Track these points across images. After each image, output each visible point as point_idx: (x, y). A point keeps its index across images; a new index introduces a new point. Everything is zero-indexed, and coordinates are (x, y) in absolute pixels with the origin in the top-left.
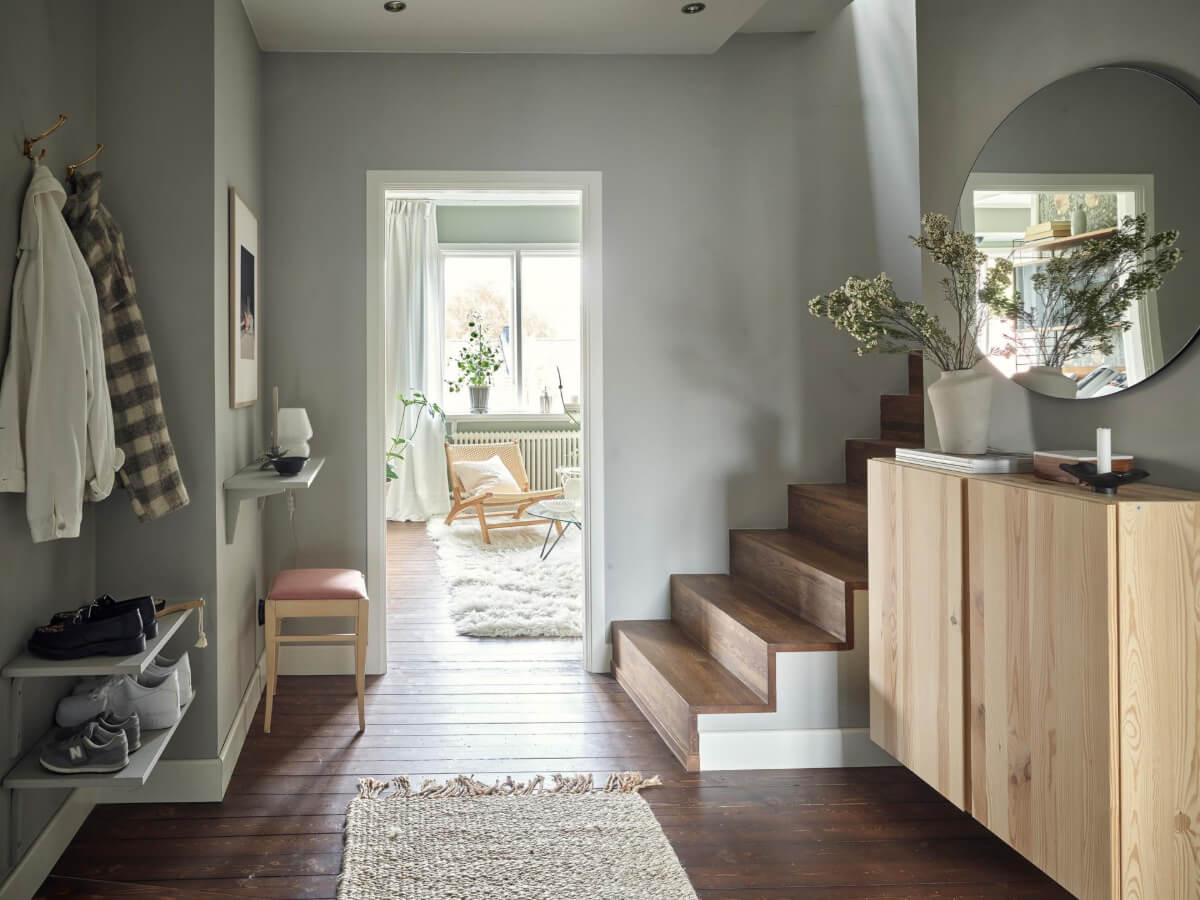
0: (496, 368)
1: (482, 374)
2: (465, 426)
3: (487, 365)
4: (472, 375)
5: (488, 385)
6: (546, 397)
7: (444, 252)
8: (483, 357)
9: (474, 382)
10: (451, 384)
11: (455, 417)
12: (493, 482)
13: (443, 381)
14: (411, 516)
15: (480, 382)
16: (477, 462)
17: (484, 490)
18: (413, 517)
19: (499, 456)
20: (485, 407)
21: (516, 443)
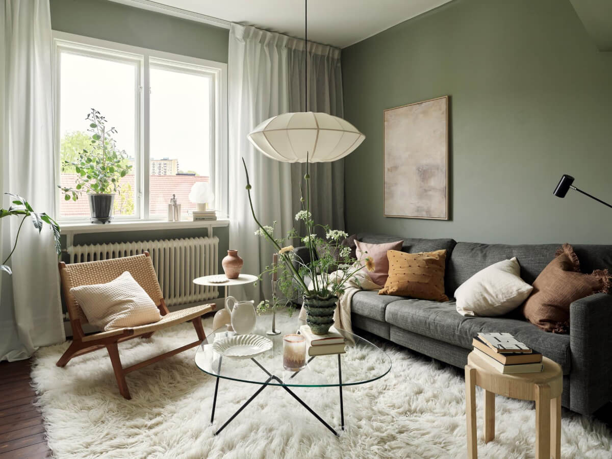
0: (123, 174)
1: (105, 181)
2: (83, 238)
3: (111, 170)
4: (94, 181)
5: (113, 192)
6: (175, 205)
7: (60, 43)
8: (108, 161)
9: (95, 190)
10: (66, 190)
11: (70, 230)
12: (127, 308)
13: (57, 187)
14: (7, 356)
15: (103, 190)
16: (104, 285)
17: (117, 320)
18: (9, 358)
19: (130, 272)
20: (108, 216)
21: (147, 255)
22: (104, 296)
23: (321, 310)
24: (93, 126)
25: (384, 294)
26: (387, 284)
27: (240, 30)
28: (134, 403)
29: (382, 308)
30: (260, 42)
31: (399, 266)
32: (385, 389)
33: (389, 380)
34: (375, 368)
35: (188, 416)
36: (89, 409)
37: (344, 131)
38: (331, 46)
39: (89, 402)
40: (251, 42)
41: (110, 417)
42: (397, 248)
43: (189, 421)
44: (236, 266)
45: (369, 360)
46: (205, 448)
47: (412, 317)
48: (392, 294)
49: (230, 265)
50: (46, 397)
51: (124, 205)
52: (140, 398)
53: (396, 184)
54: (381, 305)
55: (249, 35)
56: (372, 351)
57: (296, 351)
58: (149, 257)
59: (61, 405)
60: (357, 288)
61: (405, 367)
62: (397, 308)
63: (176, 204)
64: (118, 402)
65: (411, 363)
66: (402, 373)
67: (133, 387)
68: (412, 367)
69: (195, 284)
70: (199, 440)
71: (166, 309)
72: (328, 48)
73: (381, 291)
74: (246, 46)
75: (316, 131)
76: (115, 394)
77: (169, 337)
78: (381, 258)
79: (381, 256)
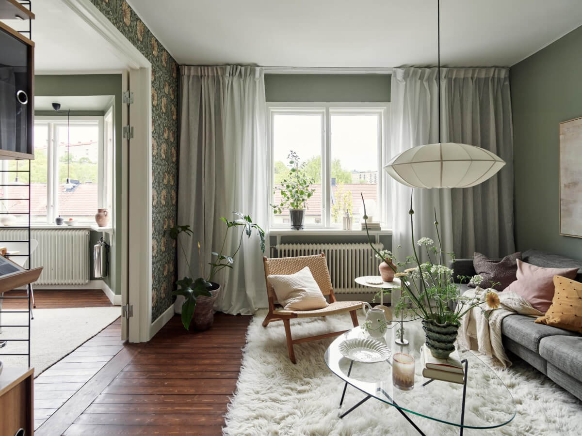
0: (309, 195)
1: (298, 200)
3: (302, 193)
4: (291, 201)
5: (304, 208)
7: (272, 109)
8: (301, 187)
9: (293, 206)
10: (275, 207)
11: (279, 233)
12: (300, 296)
13: (269, 205)
14: (241, 311)
15: (297, 206)
16: (288, 276)
17: (292, 303)
18: (242, 312)
19: (310, 268)
20: (301, 225)
21: (323, 255)
22: (287, 284)
23: (438, 335)
24: (292, 162)
25: (543, 323)
26: (549, 313)
27: (400, 73)
28: (297, 368)
29: (535, 338)
30: (420, 79)
31: (566, 295)
32: (527, 431)
33: (536, 422)
34: (522, 402)
35: (326, 393)
36: (269, 363)
37: (472, 160)
38: (496, 67)
39: (270, 358)
40: (411, 81)
41: (278, 374)
42: (567, 275)
43: (326, 397)
44: (390, 272)
45: (518, 391)
46: (328, 427)
47: (572, 360)
48: (552, 325)
49: (385, 271)
50: (248, 346)
51: (347, 206)
52: (302, 365)
53: (575, 201)
54: (535, 335)
55: (409, 75)
56: (525, 382)
57: (402, 372)
58: (324, 257)
59: (253, 355)
60: (510, 311)
61: (564, 412)
62: (553, 344)
63: (348, 217)
64: (286, 363)
65: (574, 409)
66: (557, 419)
67: (301, 354)
68: (574, 415)
69: (356, 283)
70: (327, 418)
71: (334, 298)
72: (492, 70)
73: (540, 319)
74: (406, 85)
75: (440, 163)
76: (287, 357)
77: (338, 319)
78: (546, 284)
79: (546, 282)
